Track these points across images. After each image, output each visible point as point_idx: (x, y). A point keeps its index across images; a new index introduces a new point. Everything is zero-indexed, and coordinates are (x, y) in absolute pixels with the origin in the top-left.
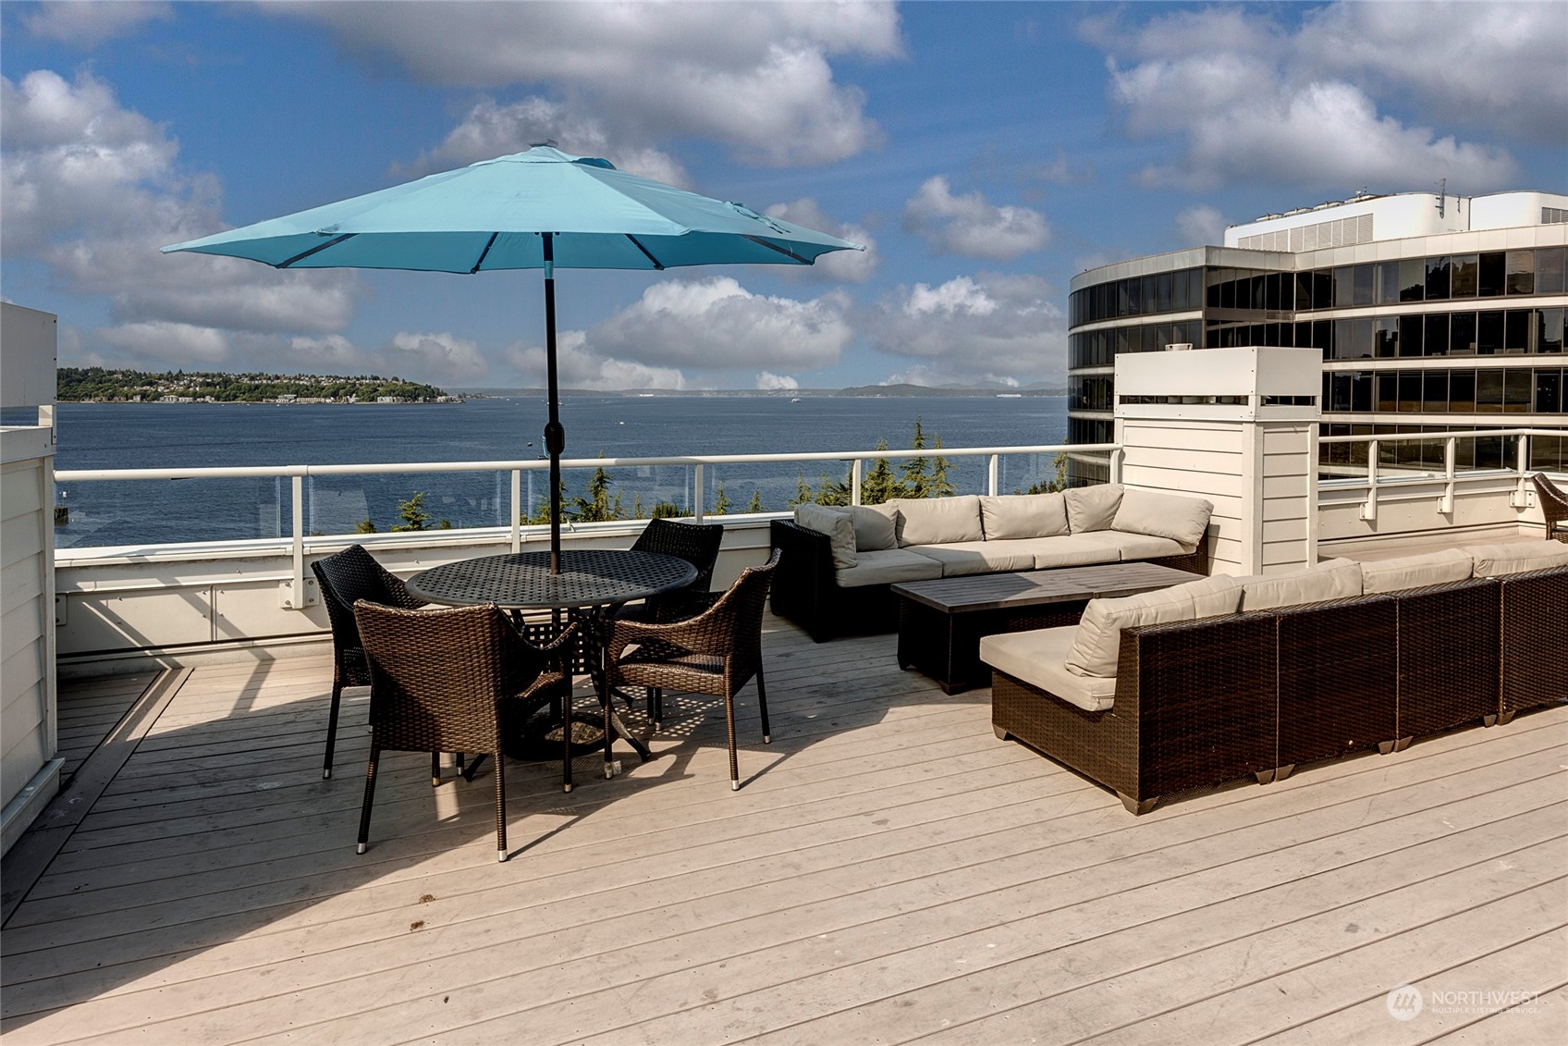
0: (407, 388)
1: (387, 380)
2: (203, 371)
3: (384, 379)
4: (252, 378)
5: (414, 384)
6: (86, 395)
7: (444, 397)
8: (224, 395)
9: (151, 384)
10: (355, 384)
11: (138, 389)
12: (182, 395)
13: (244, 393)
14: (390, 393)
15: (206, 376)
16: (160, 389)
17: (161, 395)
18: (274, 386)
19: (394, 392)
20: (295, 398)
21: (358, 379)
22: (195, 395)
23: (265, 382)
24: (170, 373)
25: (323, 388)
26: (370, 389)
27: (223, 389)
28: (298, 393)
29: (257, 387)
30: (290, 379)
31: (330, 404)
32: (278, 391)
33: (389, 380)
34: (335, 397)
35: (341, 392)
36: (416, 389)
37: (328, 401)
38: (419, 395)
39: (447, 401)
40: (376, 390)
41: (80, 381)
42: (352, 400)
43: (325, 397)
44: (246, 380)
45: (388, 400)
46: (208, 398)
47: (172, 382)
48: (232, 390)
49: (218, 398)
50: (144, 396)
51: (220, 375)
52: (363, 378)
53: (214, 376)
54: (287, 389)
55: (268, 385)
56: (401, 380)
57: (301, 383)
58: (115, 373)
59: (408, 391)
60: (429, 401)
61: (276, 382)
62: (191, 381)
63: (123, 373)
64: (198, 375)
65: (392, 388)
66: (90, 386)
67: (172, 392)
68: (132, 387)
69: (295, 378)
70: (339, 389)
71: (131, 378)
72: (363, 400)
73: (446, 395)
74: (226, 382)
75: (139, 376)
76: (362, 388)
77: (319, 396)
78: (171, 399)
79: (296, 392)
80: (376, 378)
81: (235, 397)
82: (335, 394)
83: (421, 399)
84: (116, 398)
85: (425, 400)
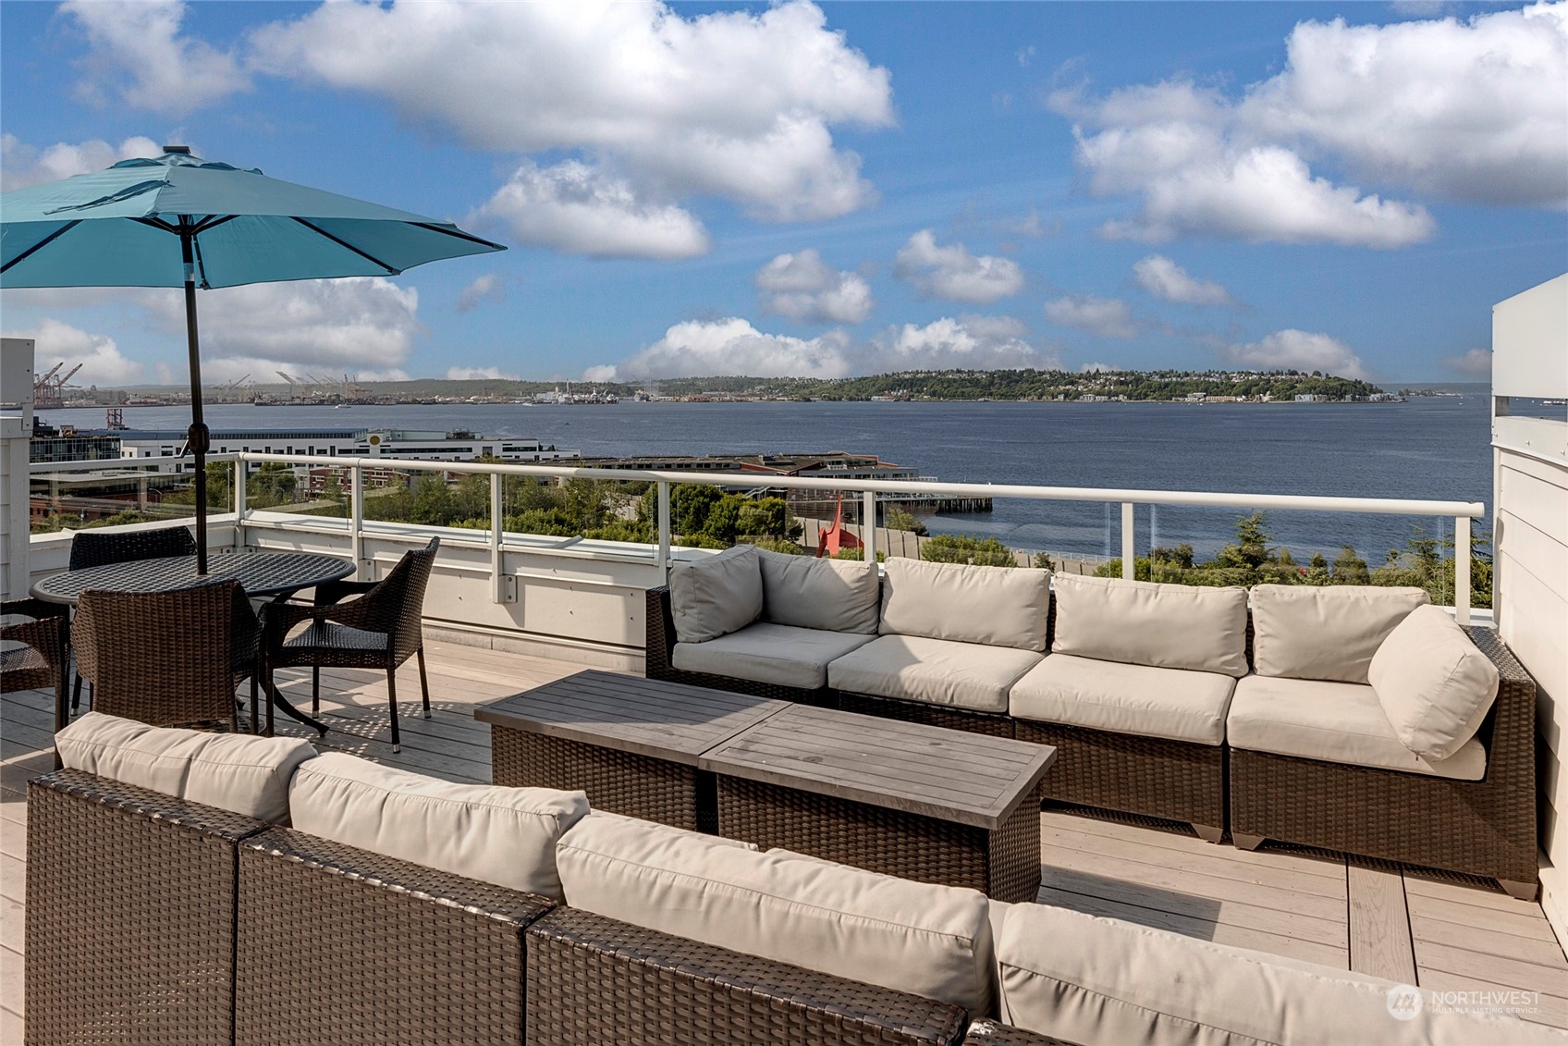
0: (1331, 384)
1: (1306, 375)
2: (1117, 370)
3: (1303, 374)
4: (1162, 376)
5: (1339, 379)
6: (1022, 394)
7: (1378, 395)
8: (1136, 393)
9: (1072, 383)
10: (1269, 381)
11: (1062, 388)
12: (1099, 394)
13: (1154, 392)
14: (1310, 390)
15: (1120, 374)
16: (1080, 388)
17: (1081, 394)
18: (1183, 384)
19: (1315, 389)
20: (1205, 396)
21: (1273, 375)
22: (1110, 394)
23: (1174, 379)
24: (1088, 372)
25: (1235, 386)
26: (1286, 386)
27: (1134, 387)
28: (1208, 392)
29: (1167, 385)
30: (1200, 376)
31: (1241, 403)
32: (1188, 389)
33: (1310, 375)
34: (1246, 395)
35: (1254, 389)
36: (1342, 385)
37: (1239, 399)
38: (1346, 393)
39: (1383, 399)
40: (1293, 387)
41: (1017, 382)
42: (1266, 398)
43: (1236, 395)
44: (1156, 378)
45: (1307, 398)
46: (1121, 397)
47: (1090, 381)
48: (1143, 388)
49: (1130, 397)
50: (1067, 395)
51: (1132, 374)
52: (1278, 373)
53: (1127, 375)
54: (1196, 387)
55: (1177, 383)
56: (1323, 374)
57: (1211, 380)
58: (1043, 373)
59: (1332, 388)
60: (1359, 399)
61: (1186, 379)
62: (1106, 380)
63: (1050, 373)
64: (1113, 374)
65: (1313, 384)
66: (1025, 386)
67: (1090, 391)
68: (1057, 386)
69: (1205, 375)
70: (1251, 387)
71: (1057, 378)
72: (1278, 398)
73: (1381, 392)
74: (1138, 380)
75: (1063, 375)
76: (1277, 385)
77: (1229, 395)
78: (1089, 398)
79: (1206, 391)
80: (1294, 373)
81: (1146, 396)
82: (1247, 392)
83: (1348, 397)
84: (1044, 397)
85: (1353, 398)
